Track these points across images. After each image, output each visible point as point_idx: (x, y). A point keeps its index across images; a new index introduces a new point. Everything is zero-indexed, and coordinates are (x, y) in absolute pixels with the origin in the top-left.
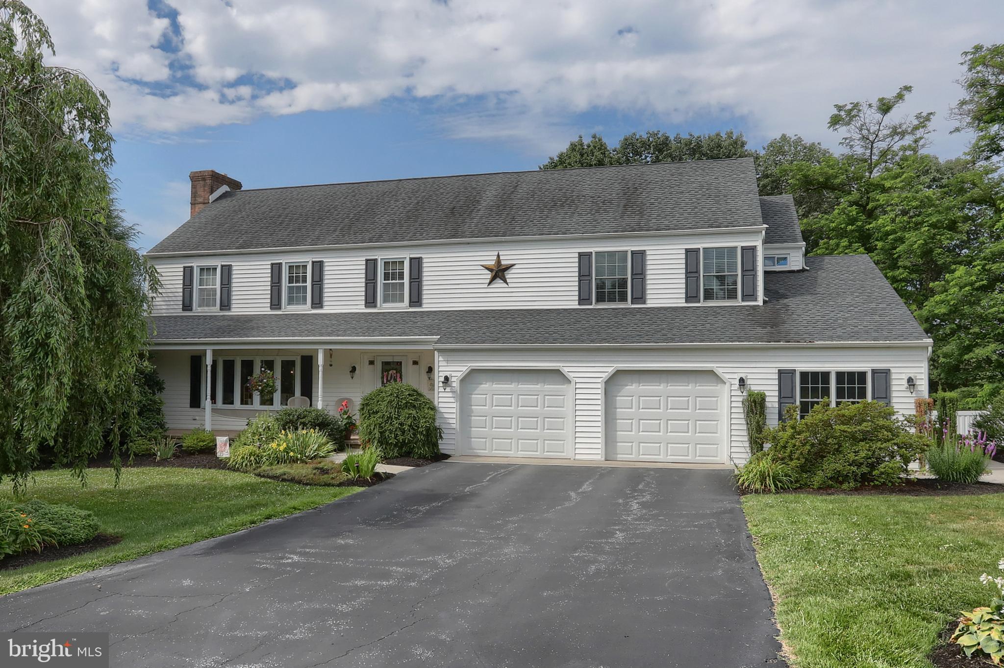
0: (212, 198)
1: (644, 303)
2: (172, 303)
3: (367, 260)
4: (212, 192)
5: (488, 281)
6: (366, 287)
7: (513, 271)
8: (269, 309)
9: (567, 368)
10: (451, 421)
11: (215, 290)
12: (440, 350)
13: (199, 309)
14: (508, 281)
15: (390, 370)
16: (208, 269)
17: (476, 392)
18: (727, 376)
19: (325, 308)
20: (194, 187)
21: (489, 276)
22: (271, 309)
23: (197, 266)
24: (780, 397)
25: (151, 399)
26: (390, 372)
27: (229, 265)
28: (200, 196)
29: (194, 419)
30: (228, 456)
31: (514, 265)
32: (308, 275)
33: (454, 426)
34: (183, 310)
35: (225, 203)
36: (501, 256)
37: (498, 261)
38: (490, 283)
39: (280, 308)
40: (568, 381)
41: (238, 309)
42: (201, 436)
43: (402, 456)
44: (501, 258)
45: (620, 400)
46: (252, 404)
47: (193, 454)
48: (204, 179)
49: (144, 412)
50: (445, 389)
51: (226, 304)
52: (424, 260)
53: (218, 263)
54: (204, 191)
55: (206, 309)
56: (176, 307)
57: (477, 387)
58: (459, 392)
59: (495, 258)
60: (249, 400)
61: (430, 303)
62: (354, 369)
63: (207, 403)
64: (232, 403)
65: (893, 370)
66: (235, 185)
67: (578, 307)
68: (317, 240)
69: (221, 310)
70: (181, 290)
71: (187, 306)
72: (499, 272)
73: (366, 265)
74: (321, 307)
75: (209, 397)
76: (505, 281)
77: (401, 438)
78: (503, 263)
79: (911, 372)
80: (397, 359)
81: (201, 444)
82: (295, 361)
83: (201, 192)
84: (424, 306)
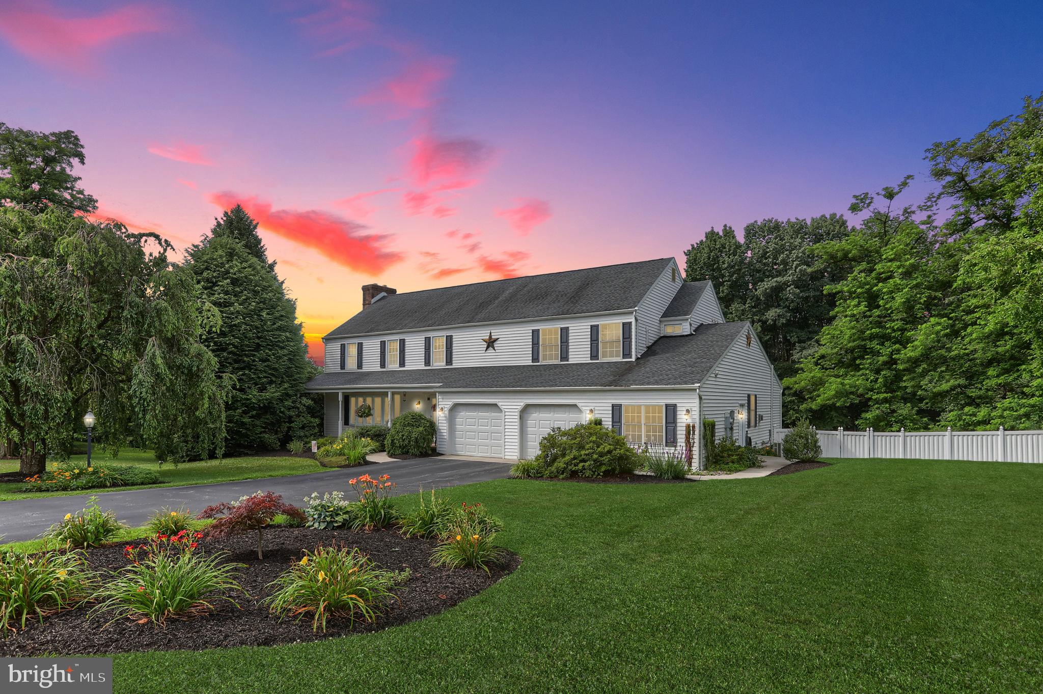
0: (373, 301)
1: (568, 361)
2: (336, 365)
3: (426, 338)
4: (373, 297)
5: (485, 349)
6: (425, 354)
7: (498, 342)
8: (379, 368)
9: (502, 402)
10: (444, 434)
11: (355, 357)
12: (440, 392)
13: (348, 369)
14: (496, 348)
16: (353, 345)
17: (457, 417)
18: (584, 408)
19: (406, 367)
20: (364, 295)
21: (486, 346)
23: (347, 343)
24: (613, 422)
27: (361, 343)
28: (367, 300)
30: (316, 451)
31: (498, 338)
32: (398, 347)
33: (445, 437)
34: (341, 369)
35: (382, 303)
36: (492, 334)
37: (490, 336)
38: (486, 350)
39: (385, 367)
40: (501, 411)
41: (365, 369)
43: (403, 454)
45: (530, 422)
48: (369, 290)
50: (441, 415)
51: (360, 366)
52: (454, 337)
53: (356, 341)
54: (369, 297)
56: (337, 367)
58: (448, 417)
59: (489, 334)
61: (456, 364)
65: (678, 405)
66: (393, 291)
67: (532, 364)
68: (405, 326)
69: (357, 368)
70: (340, 357)
71: (343, 367)
72: (491, 343)
73: (425, 341)
74: (404, 366)
75: (341, 419)
76: (494, 349)
77: (401, 443)
78: (493, 337)
79: (688, 406)
83: (367, 298)
84: (454, 364)
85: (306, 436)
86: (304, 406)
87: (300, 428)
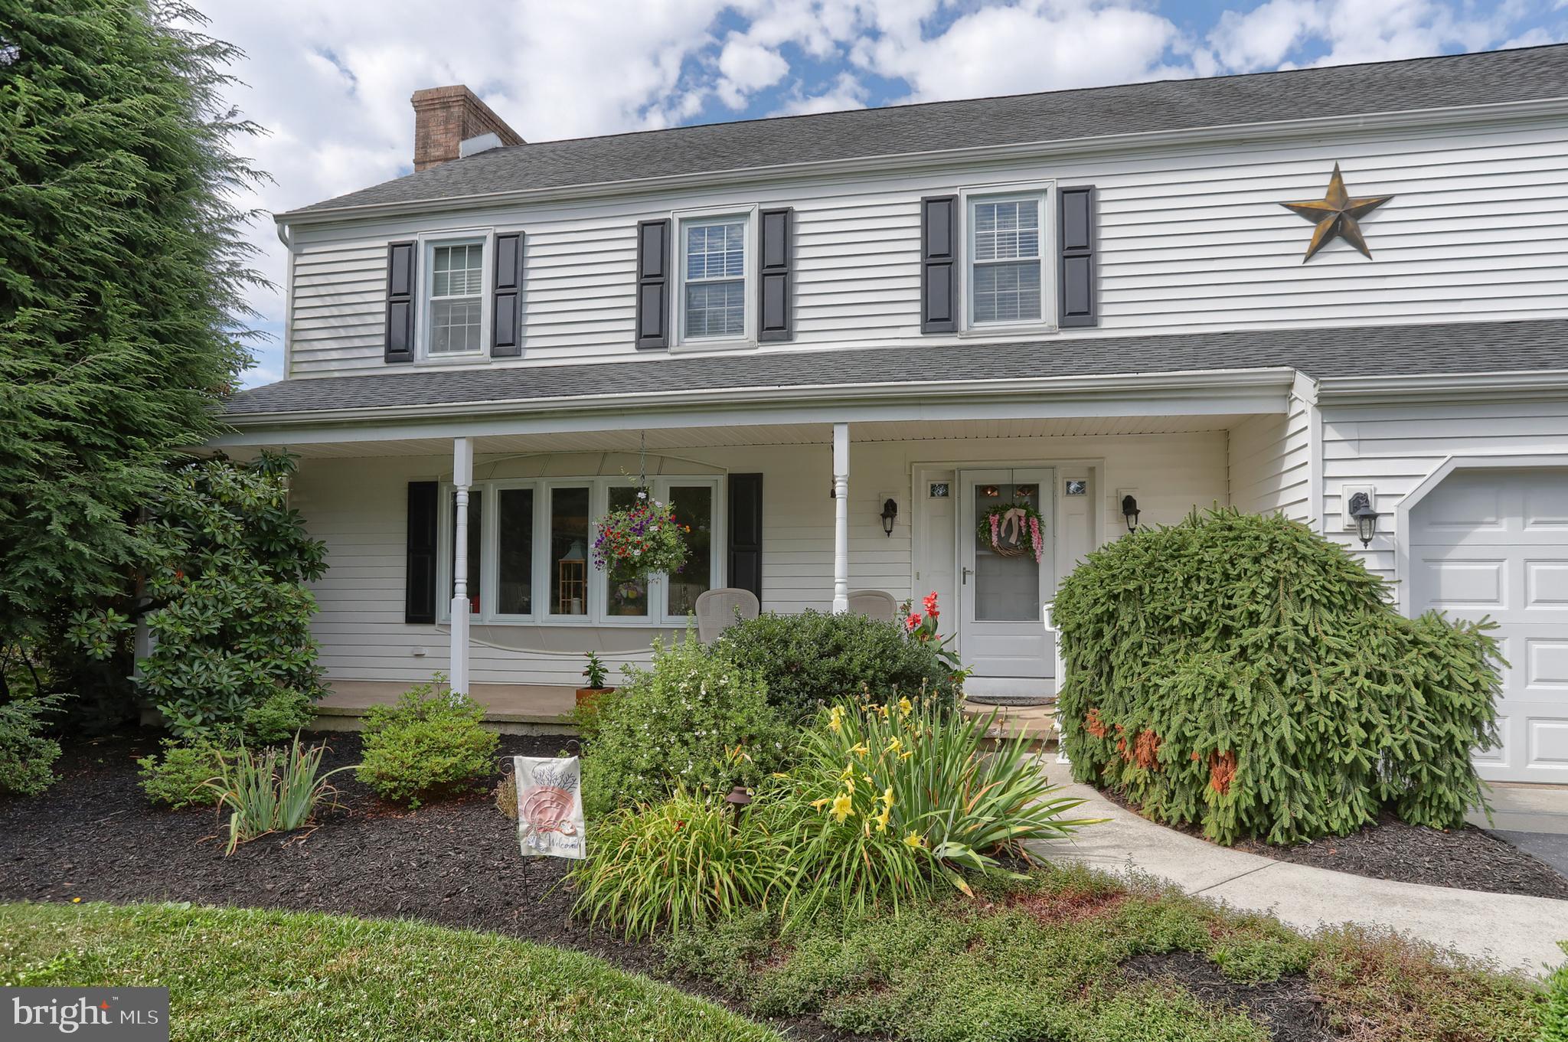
0: (465, 150)
2: (357, 342)
3: (927, 202)
4: (465, 136)
5: (1305, 248)
6: (925, 277)
7: (1384, 216)
8: (632, 348)
11: (476, 306)
12: (1330, 404)
13: (435, 357)
14: (1370, 244)
15: (1006, 508)
16: (458, 250)
17: (1455, 554)
19: (800, 338)
20: (421, 124)
21: (1309, 234)
22: (638, 348)
23: (427, 242)
25: (265, 594)
26: (1009, 514)
27: (516, 236)
28: (437, 141)
29: (417, 656)
30: (577, 853)
31: (1385, 201)
32: (746, 251)
34: (388, 360)
36: (1344, 176)
37: (1338, 185)
38: (1312, 254)
39: (665, 346)
41: (542, 351)
42: (434, 728)
44: (1346, 179)
46: (586, 613)
47: (403, 805)
48: (446, 106)
49: (240, 636)
50: (1366, 542)
51: (507, 343)
52: (1103, 196)
53: (485, 229)
54: (447, 131)
55: (451, 355)
56: (367, 353)
57: (1464, 535)
58: (1406, 552)
59: (1326, 180)
60: (575, 601)
61: (1123, 316)
62: (890, 510)
63: (455, 608)
64: (526, 609)
69: (493, 355)
70: (382, 307)
71: (398, 351)
72: (1339, 219)
73: (925, 216)
74: (789, 336)
75: (461, 588)
76: (1362, 248)
78: (1352, 193)
80: (1023, 478)
81: (438, 763)
82: (709, 489)
83: (438, 135)
84: (1105, 323)
85: (247, 688)
86: (233, 506)
87: (209, 641)
